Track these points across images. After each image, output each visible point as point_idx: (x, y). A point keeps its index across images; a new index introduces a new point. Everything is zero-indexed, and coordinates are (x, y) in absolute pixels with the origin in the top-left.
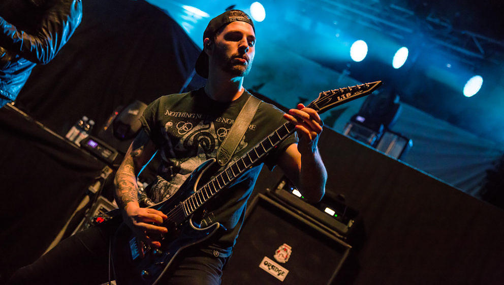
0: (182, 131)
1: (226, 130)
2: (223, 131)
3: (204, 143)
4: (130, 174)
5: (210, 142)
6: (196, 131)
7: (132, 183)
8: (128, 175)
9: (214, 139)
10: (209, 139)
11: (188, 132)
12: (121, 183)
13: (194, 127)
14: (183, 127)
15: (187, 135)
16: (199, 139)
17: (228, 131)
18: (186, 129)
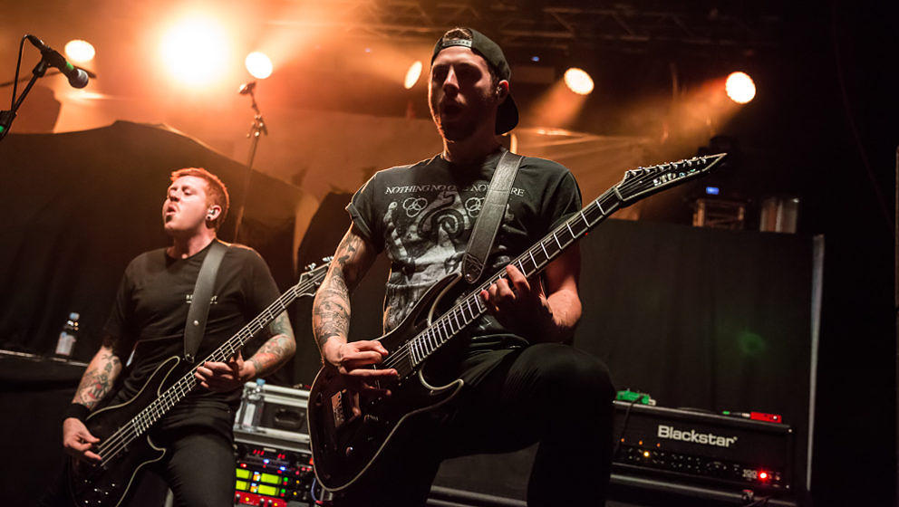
0: (413, 212)
1: (479, 200)
2: (475, 201)
3: (448, 225)
4: (337, 291)
5: (456, 221)
6: (435, 210)
7: (339, 306)
8: (335, 293)
9: (462, 216)
10: (454, 217)
11: (421, 211)
12: (323, 307)
13: (429, 203)
14: (413, 206)
15: (420, 217)
16: (439, 220)
17: (482, 201)
18: (417, 207)
